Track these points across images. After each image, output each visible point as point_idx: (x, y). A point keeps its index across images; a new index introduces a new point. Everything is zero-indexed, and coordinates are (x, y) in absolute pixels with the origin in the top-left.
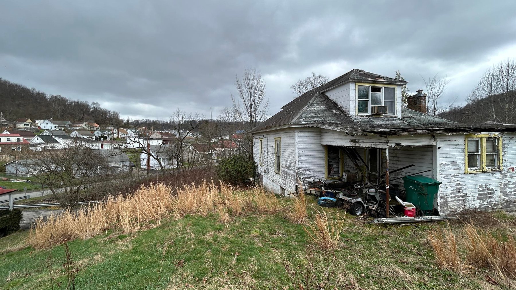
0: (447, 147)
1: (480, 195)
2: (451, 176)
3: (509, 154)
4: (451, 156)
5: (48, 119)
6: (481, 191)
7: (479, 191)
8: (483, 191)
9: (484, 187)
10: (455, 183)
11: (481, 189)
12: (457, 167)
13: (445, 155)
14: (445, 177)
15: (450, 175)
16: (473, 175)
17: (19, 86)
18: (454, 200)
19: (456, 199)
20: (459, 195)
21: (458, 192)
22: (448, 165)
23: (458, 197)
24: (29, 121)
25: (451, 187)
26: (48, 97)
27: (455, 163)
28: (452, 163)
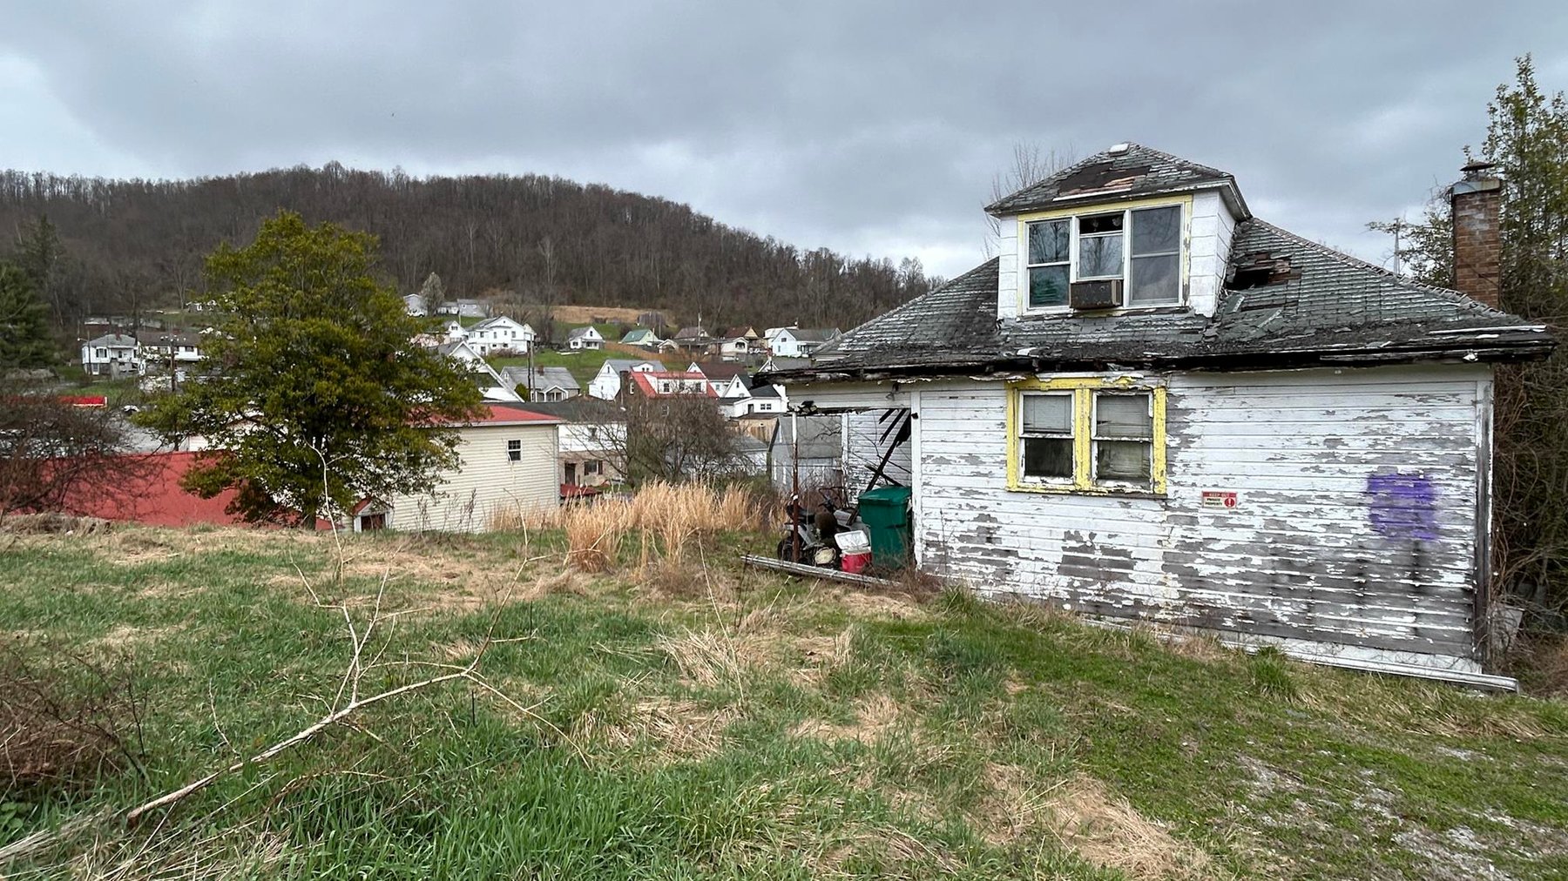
0: (948, 414)
1: (1066, 559)
2: (961, 491)
3: (1206, 445)
4: (960, 437)
5: (785, 325)
6: (1072, 549)
7: (1064, 549)
8: (1082, 552)
9: (1086, 538)
10: (975, 514)
11: (1073, 544)
12: (982, 469)
13: (939, 436)
14: (939, 492)
15: (959, 488)
16: (1040, 499)
17: (745, 235)
18: (969, 559)
19: (978, 555)
20: (989, 546)
21: (985, 540)
22: (948, 462)
23: (986, 552)
24: (751, 333)
25: (962, 522)
26: (800, 258)
27: (972, 459)
28: (961, 457)
